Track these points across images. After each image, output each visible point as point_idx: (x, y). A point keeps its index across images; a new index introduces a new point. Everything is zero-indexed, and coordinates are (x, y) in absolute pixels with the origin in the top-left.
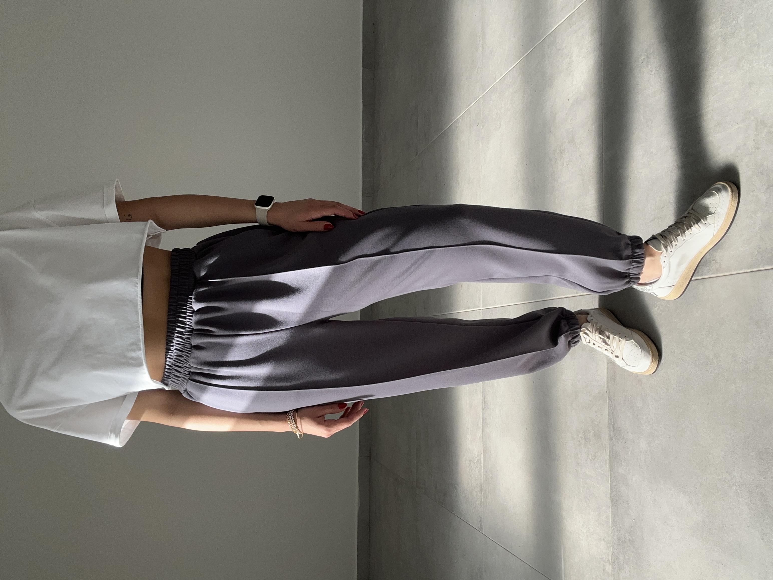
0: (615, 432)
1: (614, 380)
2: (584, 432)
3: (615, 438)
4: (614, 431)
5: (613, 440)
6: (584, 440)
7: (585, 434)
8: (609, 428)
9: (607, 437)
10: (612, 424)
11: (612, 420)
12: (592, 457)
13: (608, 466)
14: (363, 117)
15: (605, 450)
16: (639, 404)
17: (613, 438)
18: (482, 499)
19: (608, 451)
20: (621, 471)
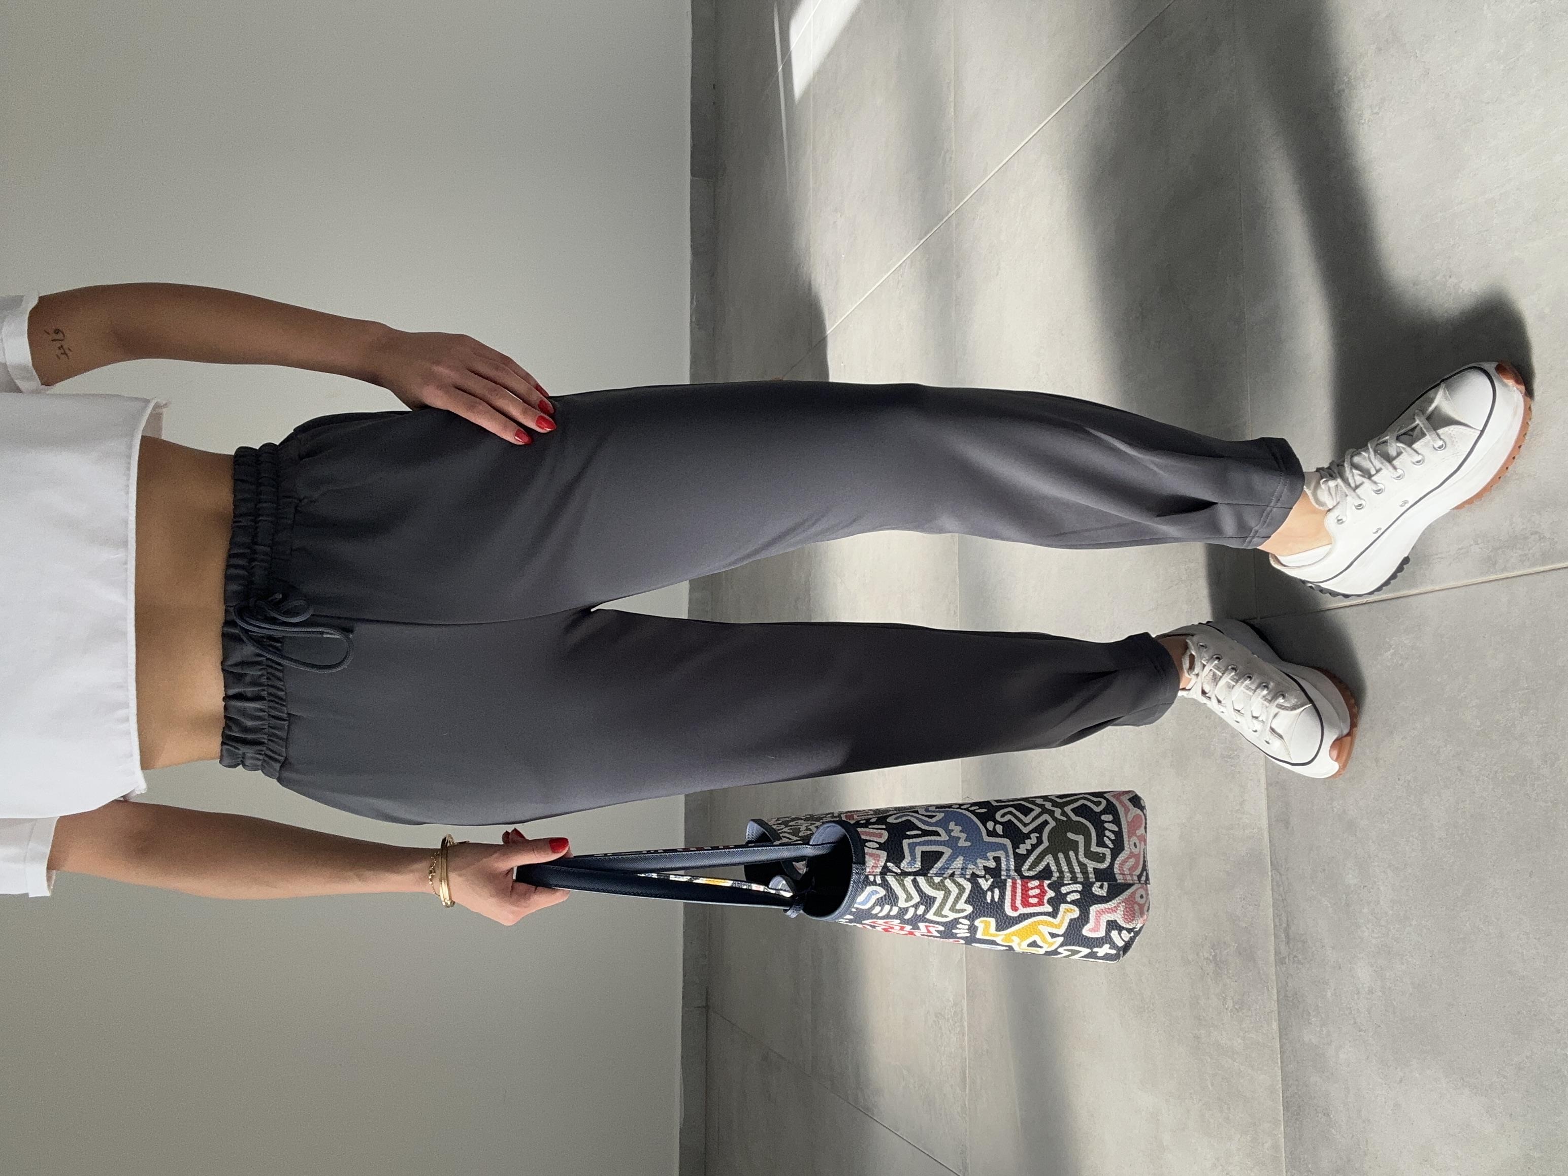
0: (1291, 945)
1: (1287, 823)
2: (1213, 947)
4: (1288, 943)
5: (1285, 963)
6: (1212, 966)
7: (1214, 950)
8: (1276, 936)
9: (1272, 958)
10: (1284, 925)
11: (1284, 918)
12: (1234, 1006)
13: (1275, 1025)
14: (692, 277)
15: (1268, 987)
16: (1351, 879)
17: (1287, 960)
18: (967, 1103)
19: (1275, 991)
20: (1309, 1037)
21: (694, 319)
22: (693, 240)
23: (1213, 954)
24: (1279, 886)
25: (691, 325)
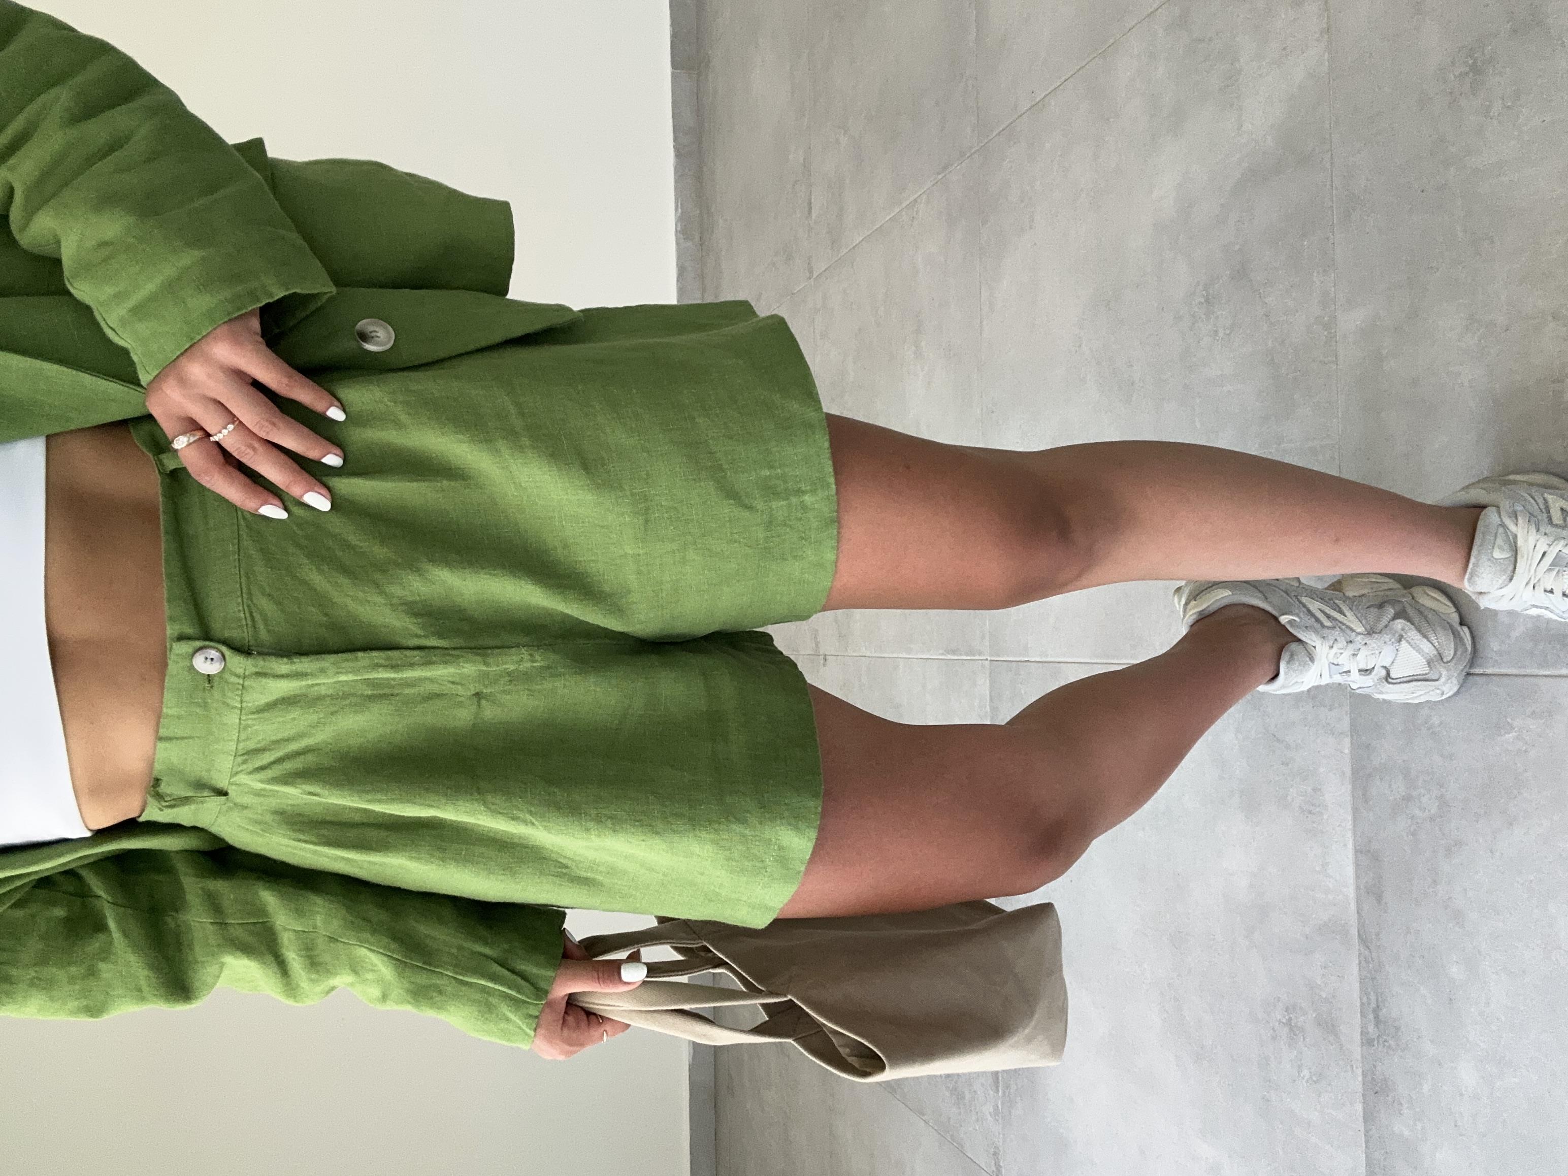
0: (1382, 1026)
1: (1379, 898)
2: (1287, 1010)
3: (1381, 1042)
4: (1377, 1026)
5: (1374, 1046)
6: (1286, 1029)
7: (1288, 1014)
8: (1363, 1015)
9: (1357, 1036)
10: (1373, 1005)
11: (1373, 997)
12: (1311, 1077)
13: (1359, 1107)
14: (676, 182)
15: (1352, 1066)
16: (1456, 972)
17: (1376, 1042)
18: (1000, 1106)
19: (1359, 1072)
20: (1401, 1127)
21: (679, 229)
22: (675, 139)
23: (1287, 1017)
24: (1367, 962)
25: (676, 235)
